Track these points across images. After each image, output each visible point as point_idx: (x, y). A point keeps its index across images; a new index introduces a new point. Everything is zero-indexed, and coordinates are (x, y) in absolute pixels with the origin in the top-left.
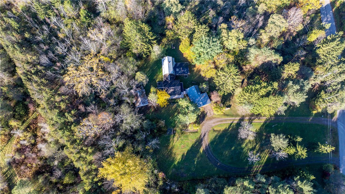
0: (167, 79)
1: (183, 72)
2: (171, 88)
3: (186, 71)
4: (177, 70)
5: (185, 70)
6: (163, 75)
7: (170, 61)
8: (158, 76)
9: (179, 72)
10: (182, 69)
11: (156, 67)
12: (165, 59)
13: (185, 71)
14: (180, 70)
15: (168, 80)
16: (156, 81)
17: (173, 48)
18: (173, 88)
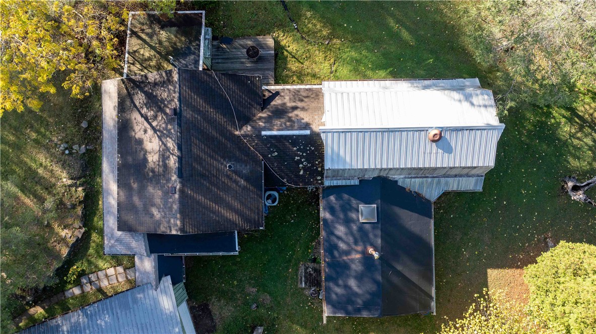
0: (280, 112)
1: (346, 266)
2: (171, 144)
3: (346, 287)
4: (365, 213)
5: (359, 278)
6: (328, 87)
7: (448, 149)
8: (328, 48)
9: (341, 230)
10: (367, 259)
11: (405, 35)
12: (468, 98)
13: (352, 283)
14: (362, 236)
15: (269, 120)
16: (282, 26)
17: (575, 189)
18: (173, 162)
